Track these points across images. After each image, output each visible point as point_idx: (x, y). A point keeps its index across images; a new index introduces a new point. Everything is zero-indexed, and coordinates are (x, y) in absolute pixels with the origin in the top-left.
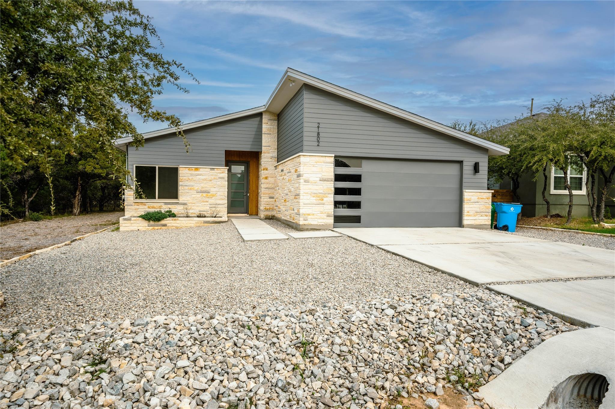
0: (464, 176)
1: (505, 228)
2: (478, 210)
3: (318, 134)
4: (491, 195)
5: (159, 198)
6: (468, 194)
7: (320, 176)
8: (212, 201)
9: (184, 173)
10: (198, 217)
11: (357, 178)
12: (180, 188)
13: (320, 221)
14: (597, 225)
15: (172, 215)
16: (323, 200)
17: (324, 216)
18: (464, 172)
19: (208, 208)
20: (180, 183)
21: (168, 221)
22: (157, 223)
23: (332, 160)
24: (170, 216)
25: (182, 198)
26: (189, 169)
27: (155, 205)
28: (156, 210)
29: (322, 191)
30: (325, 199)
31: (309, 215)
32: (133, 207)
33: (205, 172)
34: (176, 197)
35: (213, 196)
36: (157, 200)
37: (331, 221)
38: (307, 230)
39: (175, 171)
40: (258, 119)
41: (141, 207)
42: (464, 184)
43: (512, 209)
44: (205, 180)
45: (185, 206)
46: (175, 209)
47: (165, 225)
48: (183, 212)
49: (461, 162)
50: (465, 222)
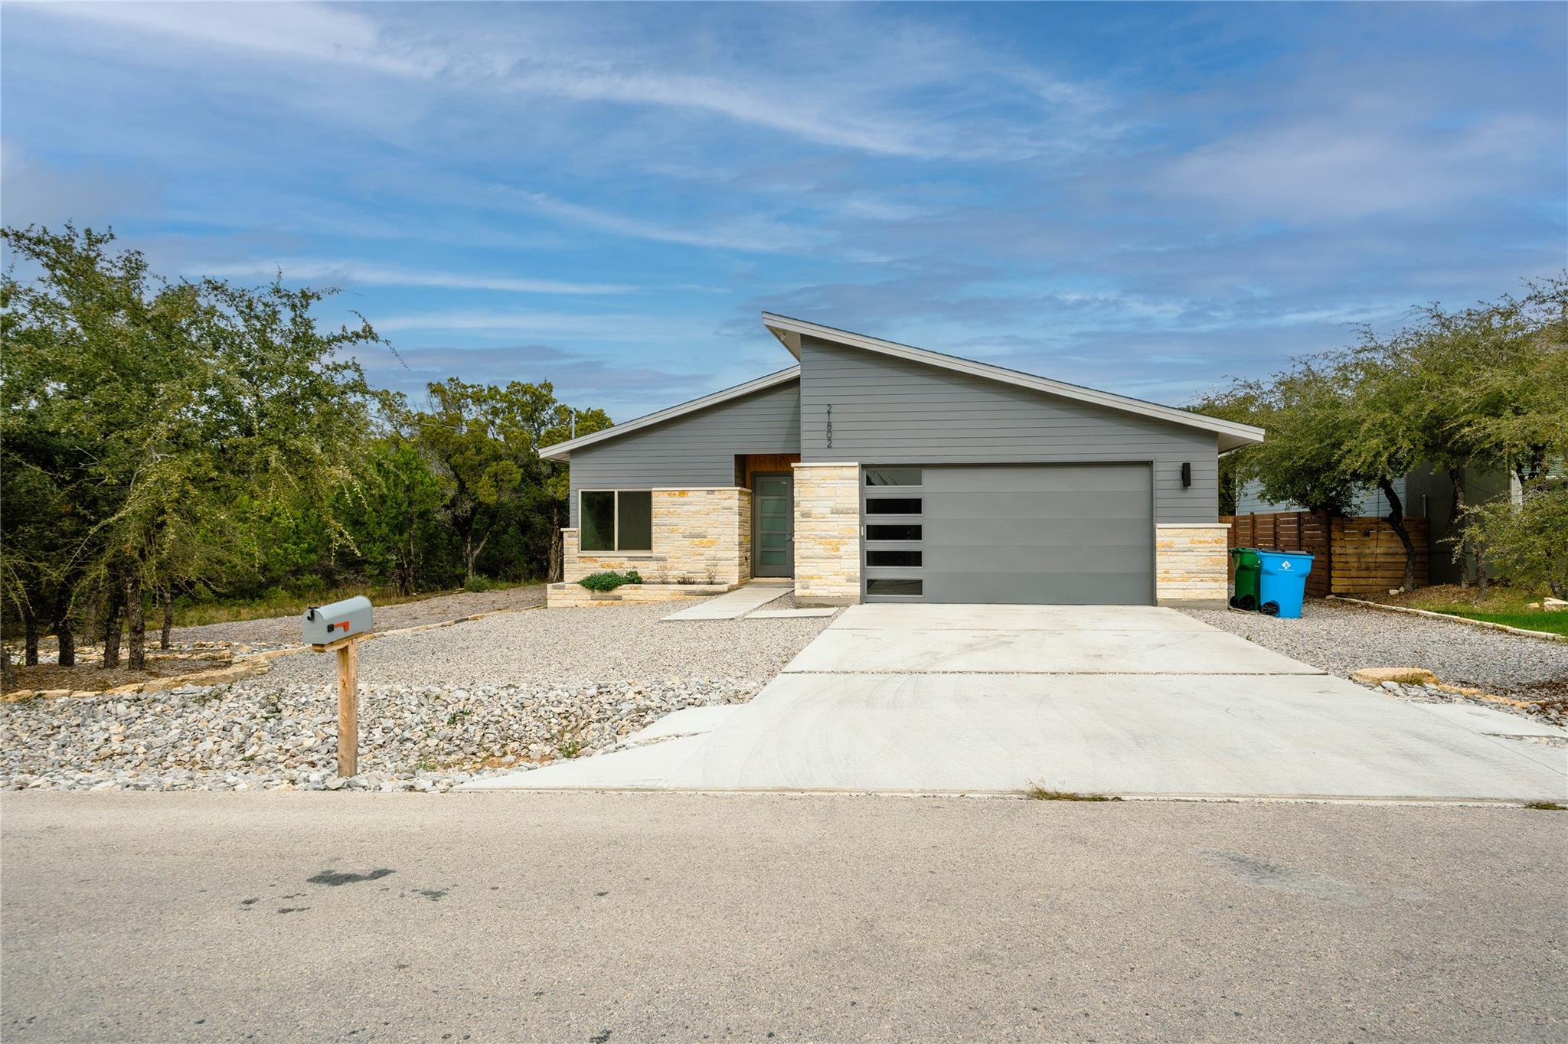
0: (1157, 494)
1: (1272, 609)
2: (1193, 568)
3: (829, 425)
4: (1225, 533)
5: (619, 549)
6: (1165, 533)
7: (831, 504)
8: (710, 553)
9: (662, 501)
10: (679, 583)
11: (913, 506)
12: (654, 529)
13: (832, 589)
14: (1536, 605)
15: (634, 579)
16: (838, 549)
17: (842, 580)
18: (1157, 485)
19: (703, 566)
20: (654, 521)
21: (625, 591)
22: (605, 594)
23: (856, 472)
24: (632, 582)
25: (658, 549)
26: (670, 493)
27: (614, 562)
28: (609, 570)
29: (836, 533)
30: (843, 548)
31: (812, 578)
32: (577, 566)
33: (697, 497)
34: (649, 547)
35: (713, 543)
36: (616, 553)
37: (856, 589)
38: (809, 606)
39: (648, 495)
40: (794, 390)
41: (589, 564)
42: (1157, 512)
43: (1286, 565)
44: (697, 512)
45: (661, 563)
46: (645, 569)
47: (619, 598)
48: (656, 574)
49: (1149, 464)
50: (1160, 595)
